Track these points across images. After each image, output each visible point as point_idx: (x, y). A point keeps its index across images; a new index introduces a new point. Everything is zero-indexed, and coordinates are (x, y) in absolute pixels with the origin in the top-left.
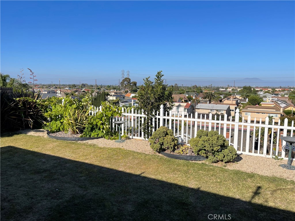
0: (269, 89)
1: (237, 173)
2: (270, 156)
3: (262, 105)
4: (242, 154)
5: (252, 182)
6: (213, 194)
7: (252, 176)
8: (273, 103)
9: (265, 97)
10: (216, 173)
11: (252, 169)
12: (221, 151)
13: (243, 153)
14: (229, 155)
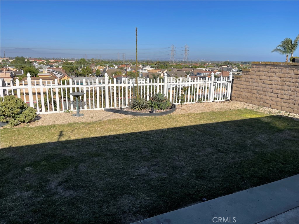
0: (43, 61)
1: (41, 127)
2: (63, 111)
3: (40, 76)
4: (39, 114)
5: (55, 130)
6: (26, 146)
7: (53, 126)
8: (50, 74)
9: (41, 68)
10: (22, 132)
11: (52, 122)
12: (21, 113)
13: (41, 113)
14: (30, 115)
